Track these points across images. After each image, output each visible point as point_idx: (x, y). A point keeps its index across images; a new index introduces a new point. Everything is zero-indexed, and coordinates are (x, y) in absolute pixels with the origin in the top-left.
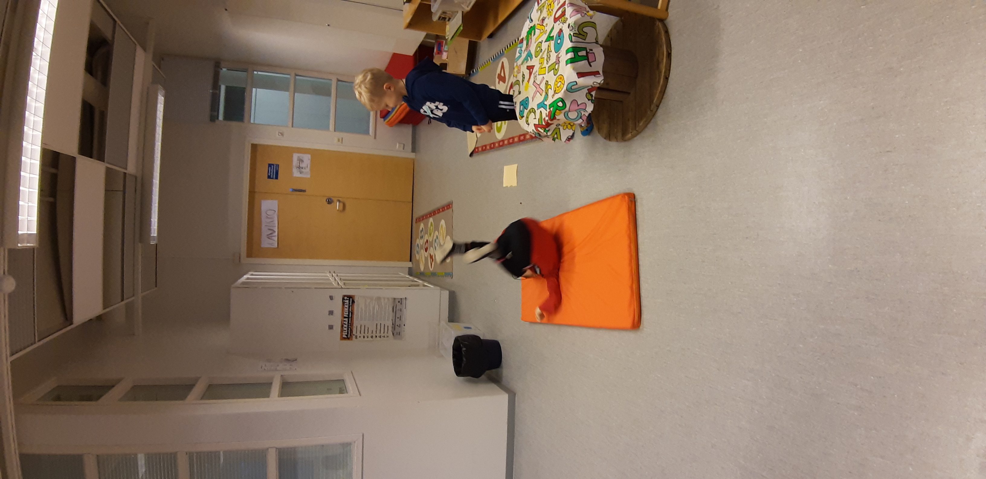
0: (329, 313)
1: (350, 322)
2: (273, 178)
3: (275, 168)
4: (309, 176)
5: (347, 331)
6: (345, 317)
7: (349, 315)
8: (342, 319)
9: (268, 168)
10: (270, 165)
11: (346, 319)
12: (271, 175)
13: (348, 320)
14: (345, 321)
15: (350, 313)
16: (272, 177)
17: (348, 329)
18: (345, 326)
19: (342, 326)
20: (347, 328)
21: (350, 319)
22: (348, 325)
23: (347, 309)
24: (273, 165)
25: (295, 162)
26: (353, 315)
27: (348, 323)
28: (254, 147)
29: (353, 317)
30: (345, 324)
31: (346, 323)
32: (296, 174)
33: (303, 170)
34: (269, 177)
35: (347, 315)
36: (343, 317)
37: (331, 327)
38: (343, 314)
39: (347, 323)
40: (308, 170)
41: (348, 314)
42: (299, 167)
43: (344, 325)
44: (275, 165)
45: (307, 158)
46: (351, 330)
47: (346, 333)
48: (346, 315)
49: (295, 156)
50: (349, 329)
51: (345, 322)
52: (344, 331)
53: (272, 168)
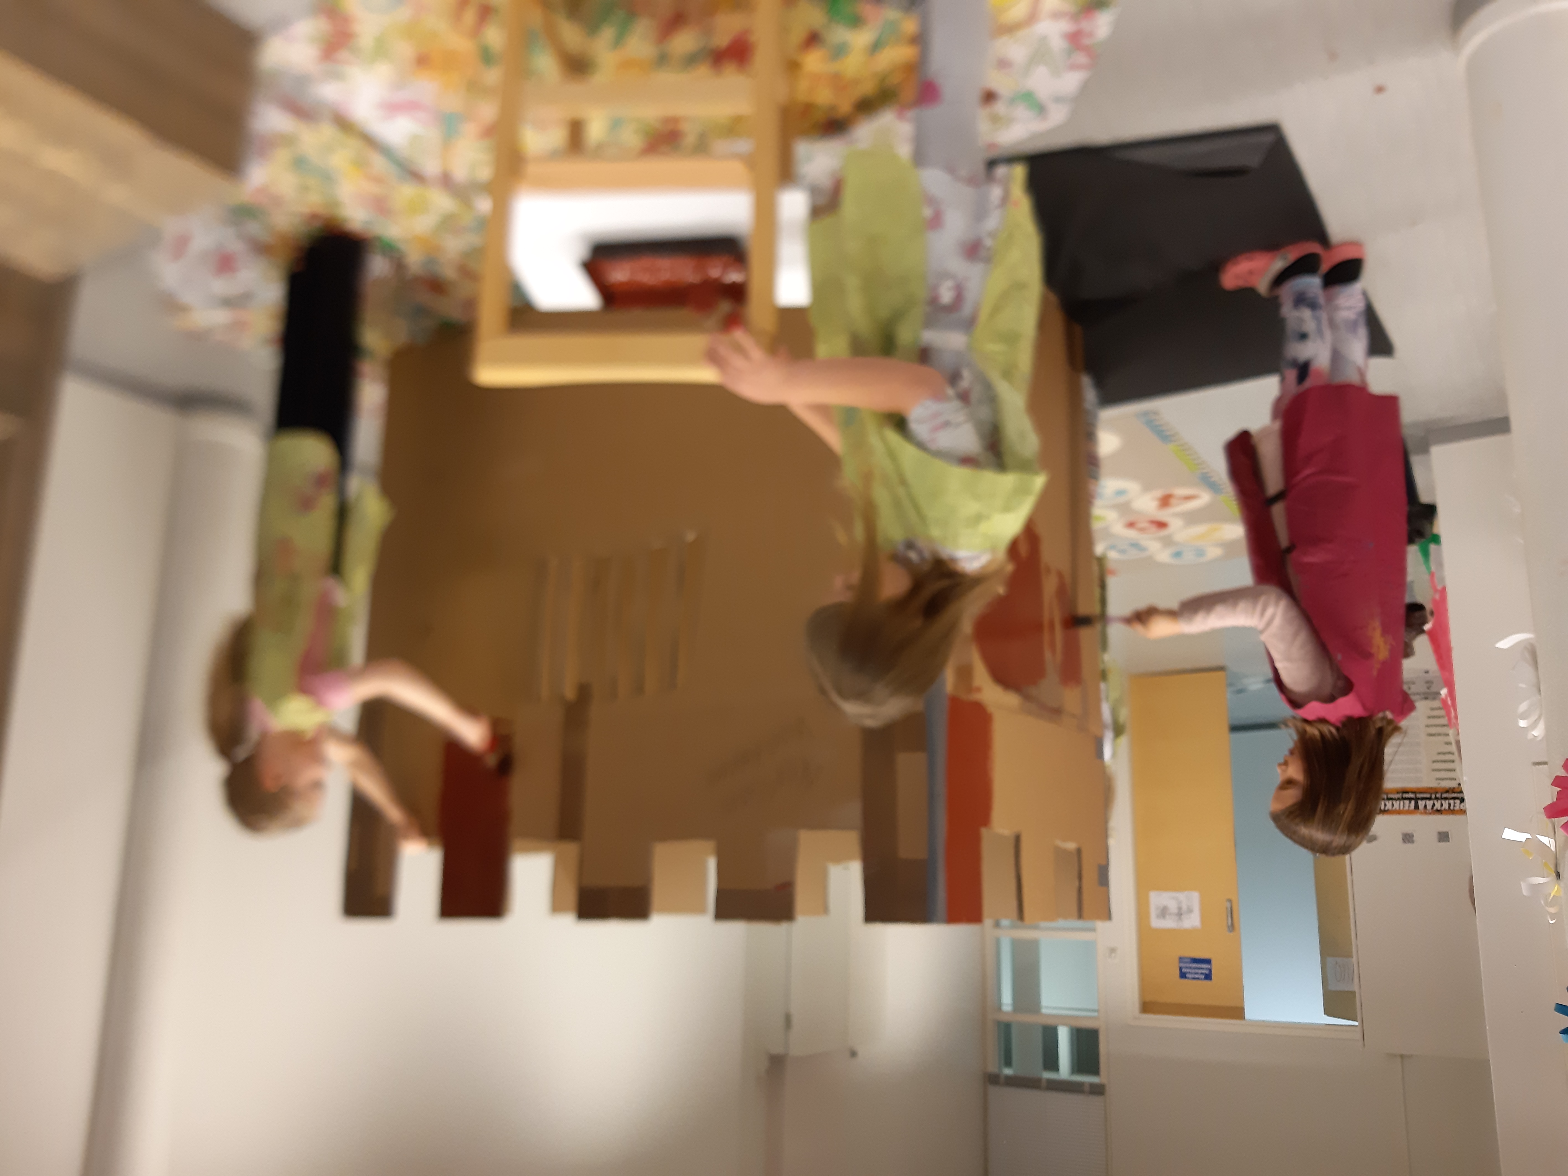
0: (1409, 842)
1: (1428, 796)
2: (1210, 970)
3: (1188, 965)
4: (1195, 896)
5: (1452, 802)
6: (1417, 807)
7: (1410, 799)
8: (1421, 813)
9: (1188, 978)
10: (1183, 975)
11: (1421, 804)
12: (1202, 974)
13: (1422, 799)
14: (1425, 806)
15: (1405, 796)
16: (1207, 972)
17: (1446, 799)
18: (1438, 805)
19: (1438, 811)
20: (1443, 802)
21: (1419, 796)
22: (1437, 798)
23: (1397, 804)
24: (1181, 969)
25: (1169, 923)
26: (1408, 790)
27: (1430, 799)
28: (1147, 1007)
29: (1414, 790)
30: (1434, 805)
31: (1429, 804)
32: (1193, 921)
33: (1184, 907)
34: (1208, 977)
35: (1410, 802)
36: (1416, 811)
37: (1444, 837)
38: (1409, 812)
39: (1432, 802)
40: (1182, 896)
41: (1407, 802)
42: (1180, 914)
43: (1435, 808)
44: (1182, 965)
45: (1157, 899)
46: (1447, 792)
47: (1454, 803)
48: (1410, 805)
49: (1156, 923)
50: (1444, 795)
51: (1429, 807)
52: (1452, 807)
53: (1188, 970)
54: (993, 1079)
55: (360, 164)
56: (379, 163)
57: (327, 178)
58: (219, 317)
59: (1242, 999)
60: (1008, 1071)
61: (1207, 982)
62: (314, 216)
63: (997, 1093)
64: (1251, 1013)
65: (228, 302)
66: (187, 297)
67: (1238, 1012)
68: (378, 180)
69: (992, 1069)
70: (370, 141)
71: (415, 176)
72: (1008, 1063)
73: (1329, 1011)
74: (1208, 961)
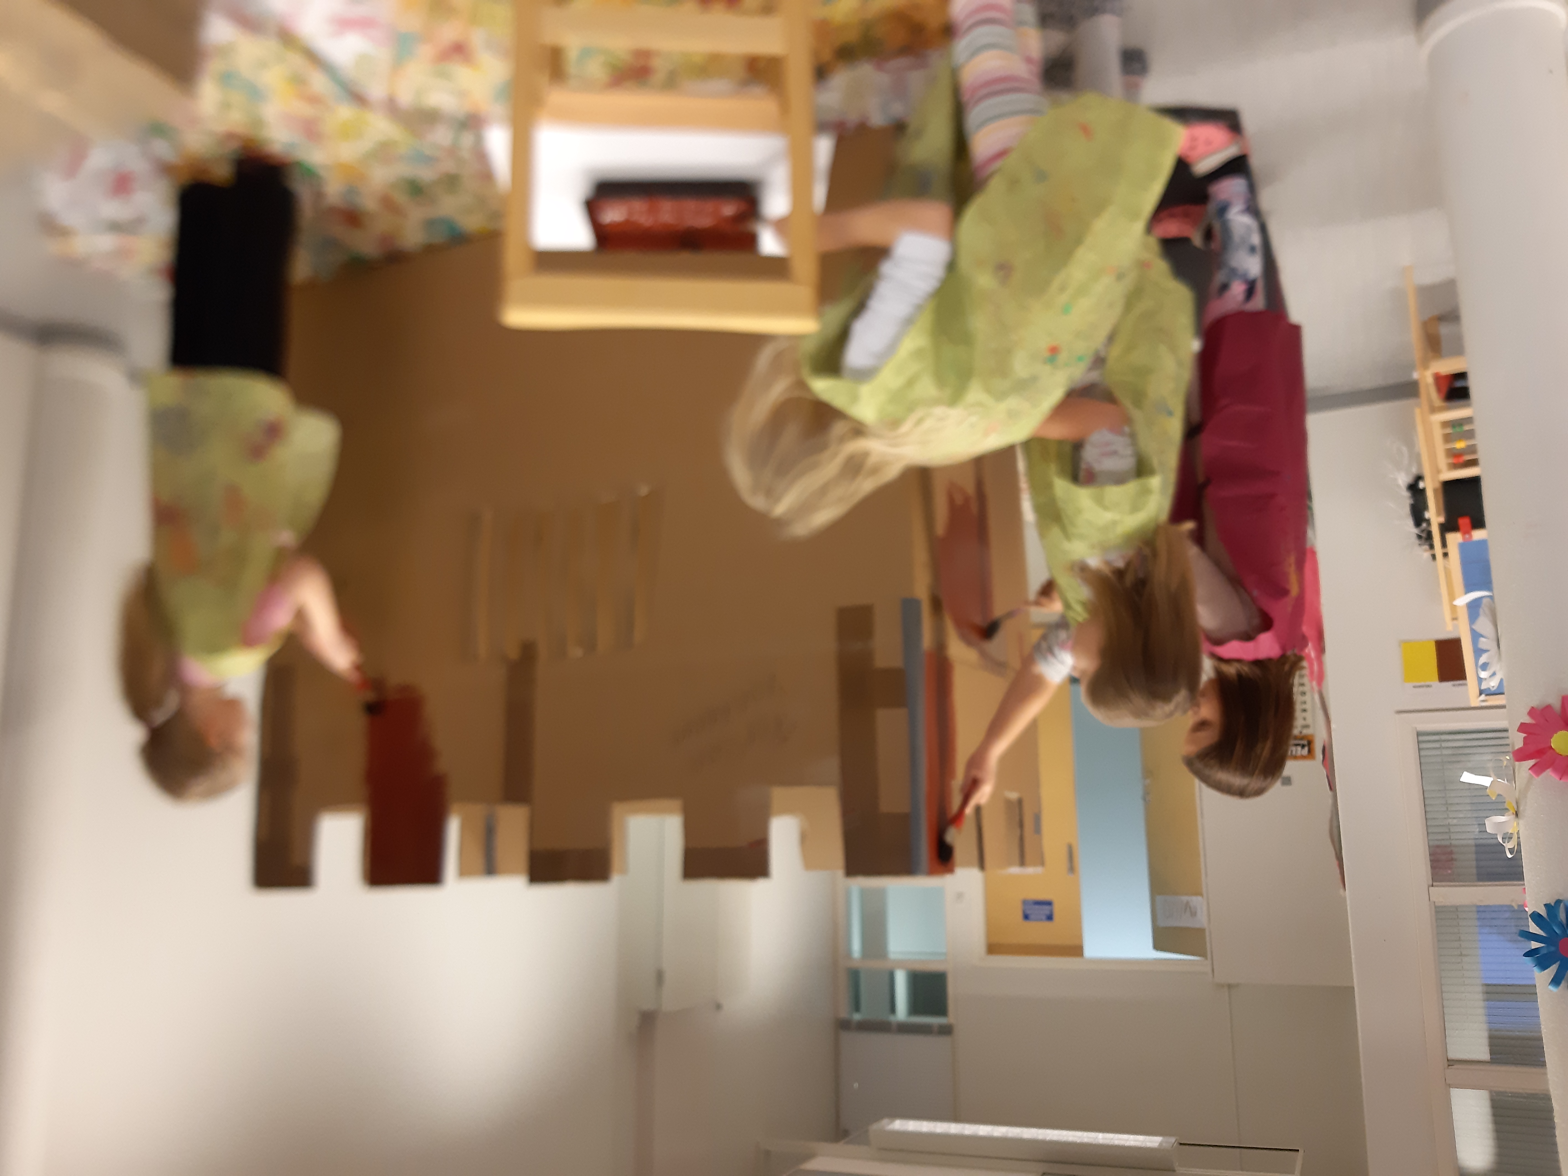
2: (1052, 912)
3: (1031, 907)
9: (1031, 920)
12: (1044, 915)
16: (1049, 913)
24: (1024, 911)
44: (1026, 907)
53: (1031, 912)
54: (844, 1025)
55: (298, 81)
56: (319, 82)
57: (255, 93)
58: (106, 242)
59: (1080, 937)
60: (857, 1017)
61: (1048, 924)
62: (230, 136)
63: (849, 1039)
64: (1090, 951)
65: (116, 227)
66: (71, 218)
67: (1077, 950)
68: (314, 100)
69: (844, 1014)
70: (313, 57)
71: (358, 98)
72: (857, 1008)
73: (1157, 946)
74: (1049, 903)
